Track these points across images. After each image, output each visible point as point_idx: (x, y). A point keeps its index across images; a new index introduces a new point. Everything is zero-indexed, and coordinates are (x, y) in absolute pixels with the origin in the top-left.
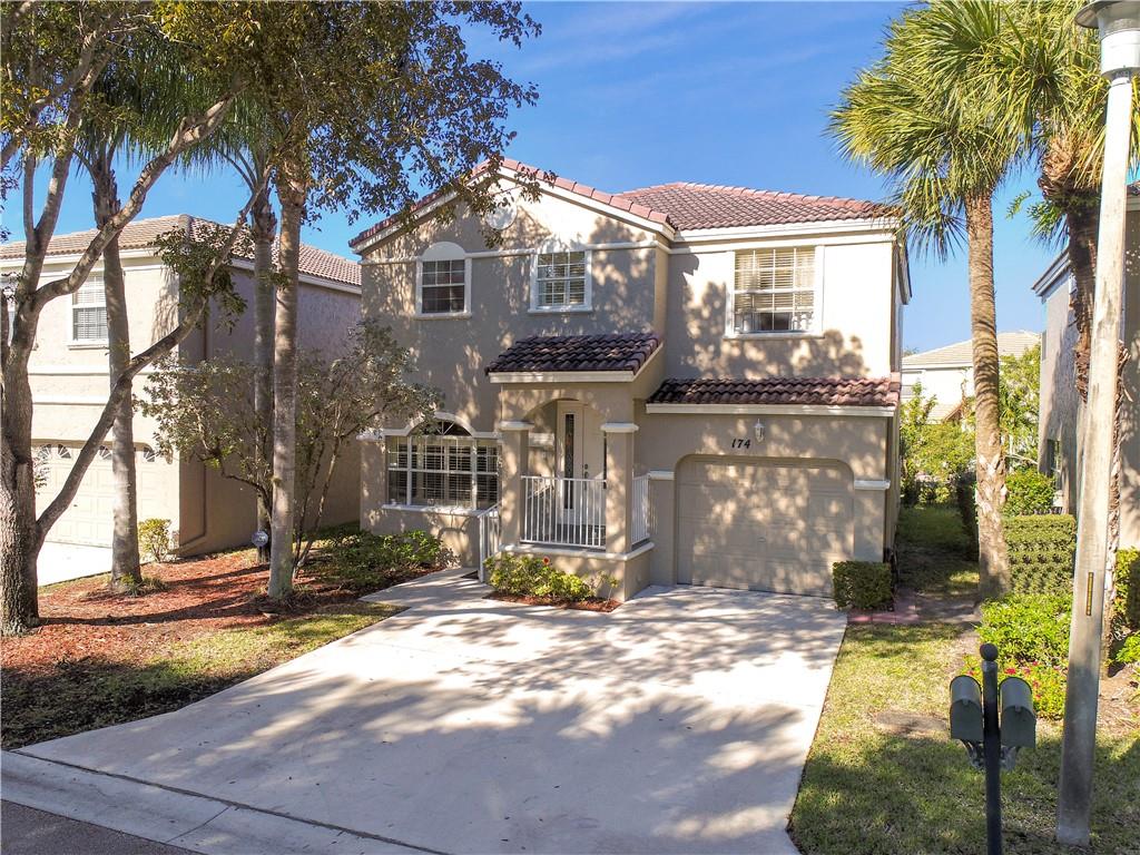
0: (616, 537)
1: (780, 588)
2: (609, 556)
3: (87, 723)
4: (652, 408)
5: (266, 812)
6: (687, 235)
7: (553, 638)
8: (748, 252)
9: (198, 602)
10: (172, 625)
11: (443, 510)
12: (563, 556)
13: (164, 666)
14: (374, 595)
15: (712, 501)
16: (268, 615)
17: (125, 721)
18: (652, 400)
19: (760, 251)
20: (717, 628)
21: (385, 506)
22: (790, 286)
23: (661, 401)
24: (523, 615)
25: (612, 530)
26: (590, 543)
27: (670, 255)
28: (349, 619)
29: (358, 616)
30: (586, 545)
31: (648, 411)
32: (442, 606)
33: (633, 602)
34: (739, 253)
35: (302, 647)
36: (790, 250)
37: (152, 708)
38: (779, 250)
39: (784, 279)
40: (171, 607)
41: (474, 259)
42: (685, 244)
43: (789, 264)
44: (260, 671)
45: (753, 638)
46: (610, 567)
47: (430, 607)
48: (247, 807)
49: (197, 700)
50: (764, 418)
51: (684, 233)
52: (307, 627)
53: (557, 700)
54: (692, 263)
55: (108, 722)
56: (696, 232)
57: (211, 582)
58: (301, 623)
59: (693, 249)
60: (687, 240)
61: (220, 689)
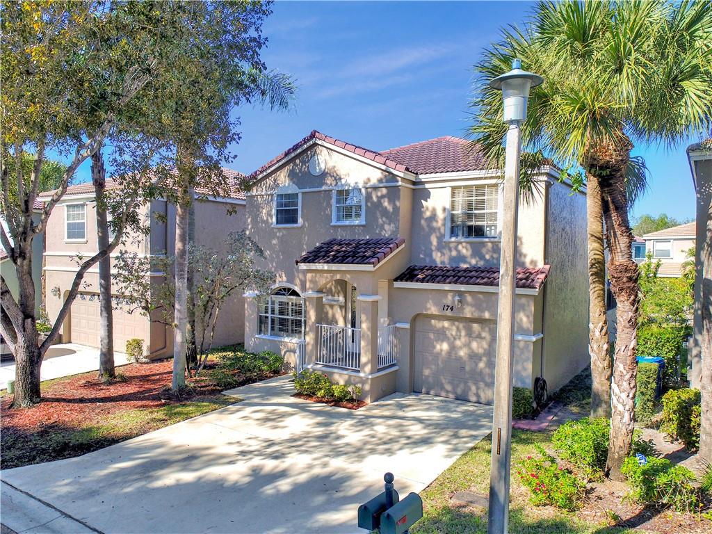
0: (366, 364)
1: (474, 399)
2: (362, 375)
3: (31, 460)
4: (398, 284)
5: (77, 520)
6: (423, 177)
7: (308, 425)
8: (459, 187)
9: (137, 390)
10: (109, 404)
11: (287, 340)
12: (337, 373)
13: (89, 430)
14: (232, 391)
15: (435, 343)
16: (163, 401)
17: (51, 461)
18: (396, 280)
19: (465, 187)
20: (412, 425)
21: (257, 336)
22: (484, 209)
23: (401, 281)
24: (303, 408)
25: (364, 359)
26: (352, 366)
27: (414, 190)
28: (205, 406)
29: (212, 404)
30: (350, 368)
31: (395, 286)
32: (263, 400)
33: (375, 403)
34: (454, 189)
35: (169, 422)
36: (483, 186)
37: (69, 454)
38: (477, 186)
39: (481, 204)
40: (121, 393)
41: (303, 193)
42: (422, 183)
43: (484, 195)
44: (137, 435)
45: (427, 434)
46: (363, 382)
47: (257, 400)
48: (70, 517)
49: (94, 451)
50: (460, 293)
51: (421, 176)
52: (178, 409)
53: (276, 467)
54: (427, 195)
55: (42, 461)
56: (428, 175)
57: (153, 378)
58: (177, 407)
59: (427, 186)
60: (423, 180)
61: (110, 445)
